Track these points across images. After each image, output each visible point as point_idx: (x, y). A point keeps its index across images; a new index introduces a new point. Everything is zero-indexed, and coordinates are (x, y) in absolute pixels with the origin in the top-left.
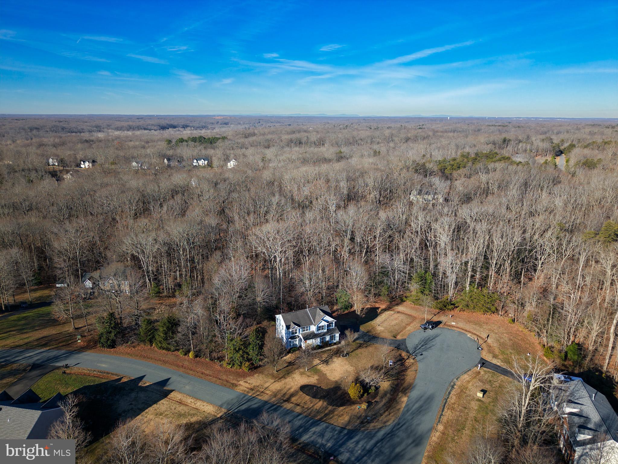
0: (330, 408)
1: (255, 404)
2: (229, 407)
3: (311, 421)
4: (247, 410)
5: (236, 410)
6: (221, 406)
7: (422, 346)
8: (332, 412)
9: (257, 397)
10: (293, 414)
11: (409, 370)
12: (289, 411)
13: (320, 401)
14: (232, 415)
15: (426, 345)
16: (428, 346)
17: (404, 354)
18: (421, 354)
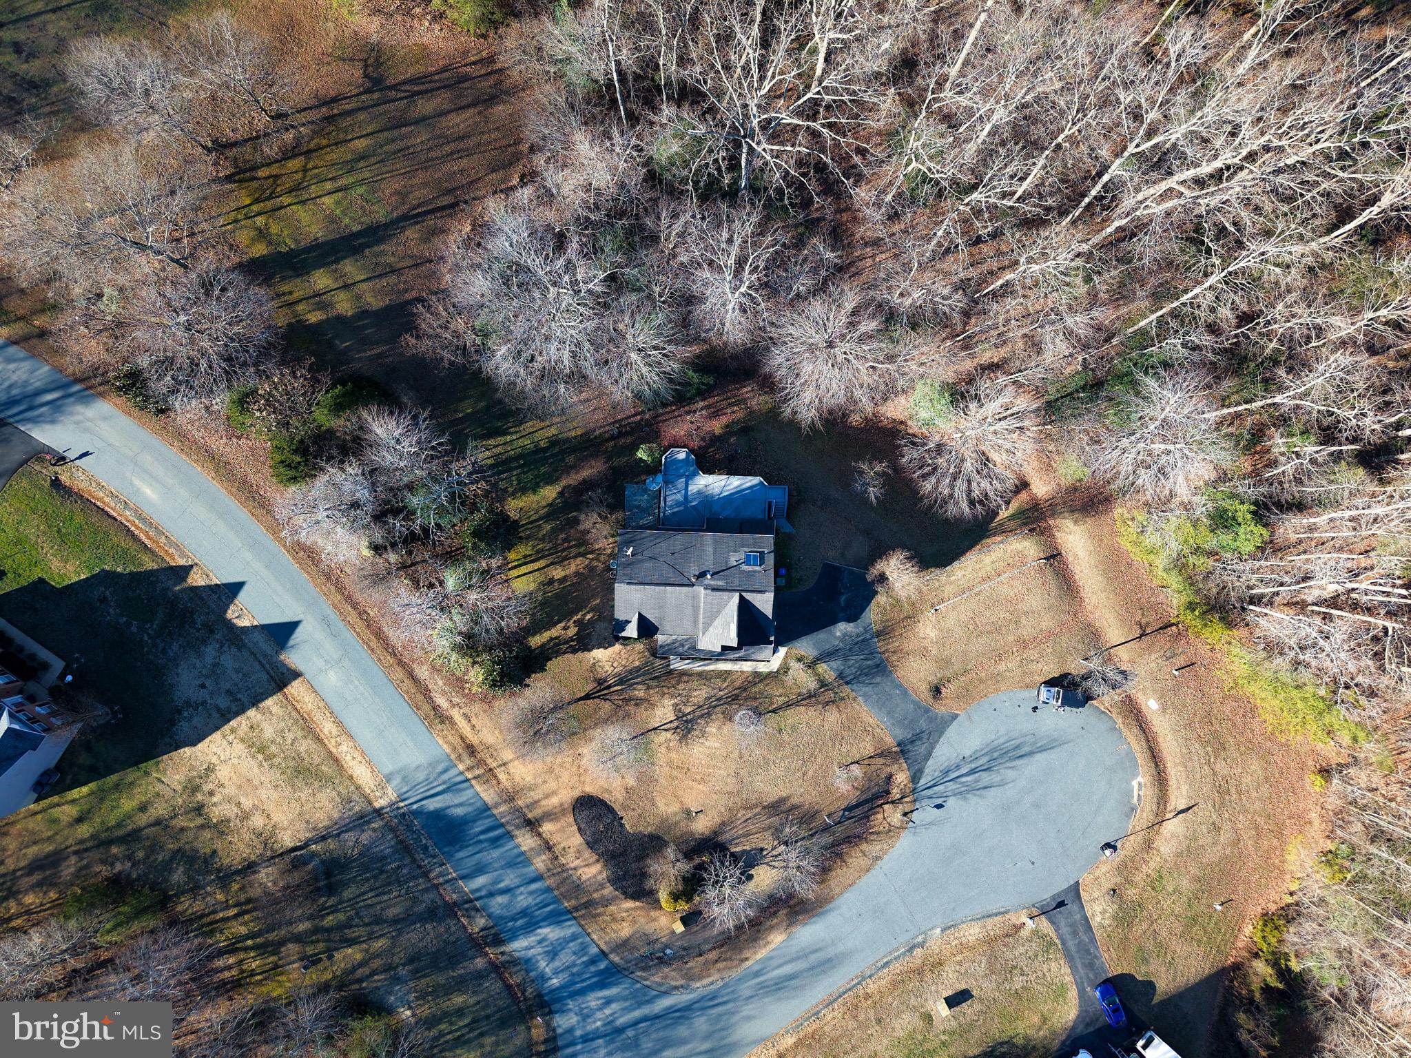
0: (608, 890)
1: (461, 805)
2: (405, 789)
3: (551, 907)
4: (438, 815)
5: (415, 807)
6: (389, 777)
7: (972, 772)
8: (606, 902)
9: (473, 782)
10: (526, 870)
11: (864, 846)
12: (522, 858)
13: (598, 861)
14: (404, 814)
15: (983, 774)
16: (986, 778)
17: (901, 778)
18: (940, 801)
